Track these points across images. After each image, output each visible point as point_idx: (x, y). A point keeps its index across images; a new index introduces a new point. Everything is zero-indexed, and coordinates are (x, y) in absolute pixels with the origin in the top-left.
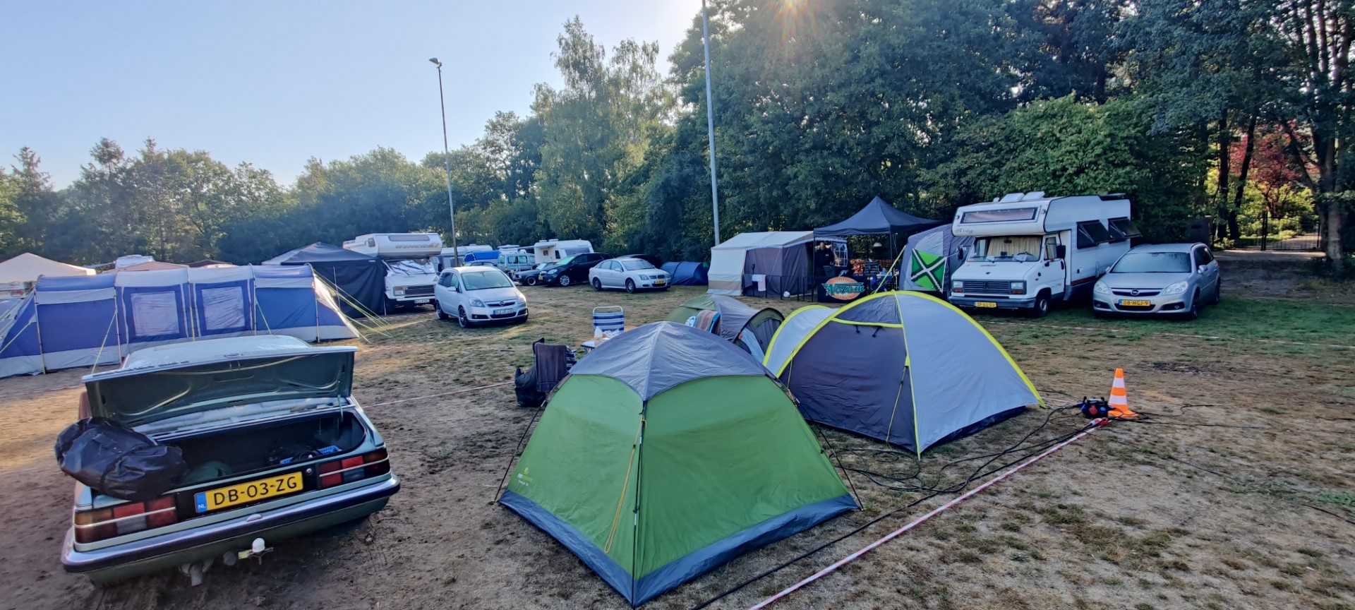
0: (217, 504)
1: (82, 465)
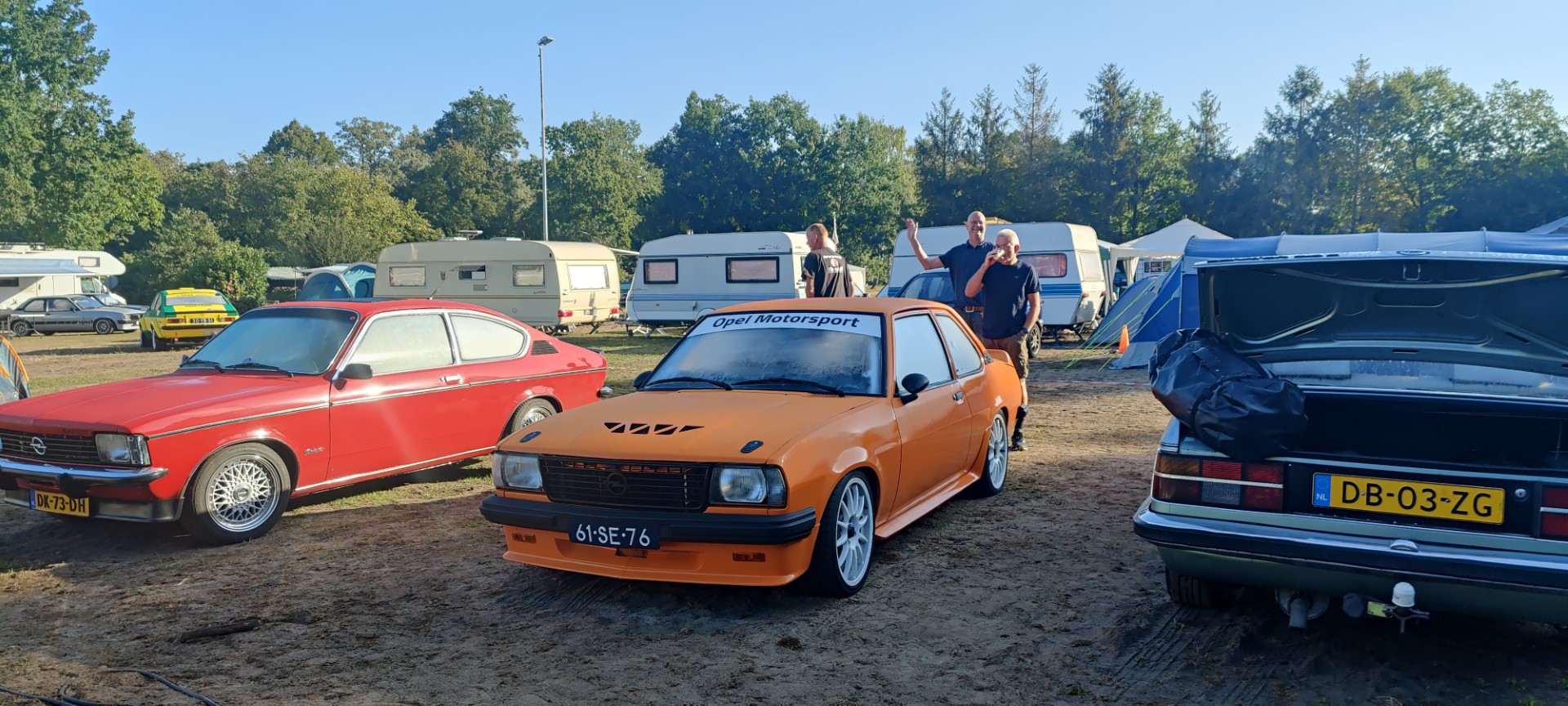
0: (1345, 501)
1: (1176, 386)
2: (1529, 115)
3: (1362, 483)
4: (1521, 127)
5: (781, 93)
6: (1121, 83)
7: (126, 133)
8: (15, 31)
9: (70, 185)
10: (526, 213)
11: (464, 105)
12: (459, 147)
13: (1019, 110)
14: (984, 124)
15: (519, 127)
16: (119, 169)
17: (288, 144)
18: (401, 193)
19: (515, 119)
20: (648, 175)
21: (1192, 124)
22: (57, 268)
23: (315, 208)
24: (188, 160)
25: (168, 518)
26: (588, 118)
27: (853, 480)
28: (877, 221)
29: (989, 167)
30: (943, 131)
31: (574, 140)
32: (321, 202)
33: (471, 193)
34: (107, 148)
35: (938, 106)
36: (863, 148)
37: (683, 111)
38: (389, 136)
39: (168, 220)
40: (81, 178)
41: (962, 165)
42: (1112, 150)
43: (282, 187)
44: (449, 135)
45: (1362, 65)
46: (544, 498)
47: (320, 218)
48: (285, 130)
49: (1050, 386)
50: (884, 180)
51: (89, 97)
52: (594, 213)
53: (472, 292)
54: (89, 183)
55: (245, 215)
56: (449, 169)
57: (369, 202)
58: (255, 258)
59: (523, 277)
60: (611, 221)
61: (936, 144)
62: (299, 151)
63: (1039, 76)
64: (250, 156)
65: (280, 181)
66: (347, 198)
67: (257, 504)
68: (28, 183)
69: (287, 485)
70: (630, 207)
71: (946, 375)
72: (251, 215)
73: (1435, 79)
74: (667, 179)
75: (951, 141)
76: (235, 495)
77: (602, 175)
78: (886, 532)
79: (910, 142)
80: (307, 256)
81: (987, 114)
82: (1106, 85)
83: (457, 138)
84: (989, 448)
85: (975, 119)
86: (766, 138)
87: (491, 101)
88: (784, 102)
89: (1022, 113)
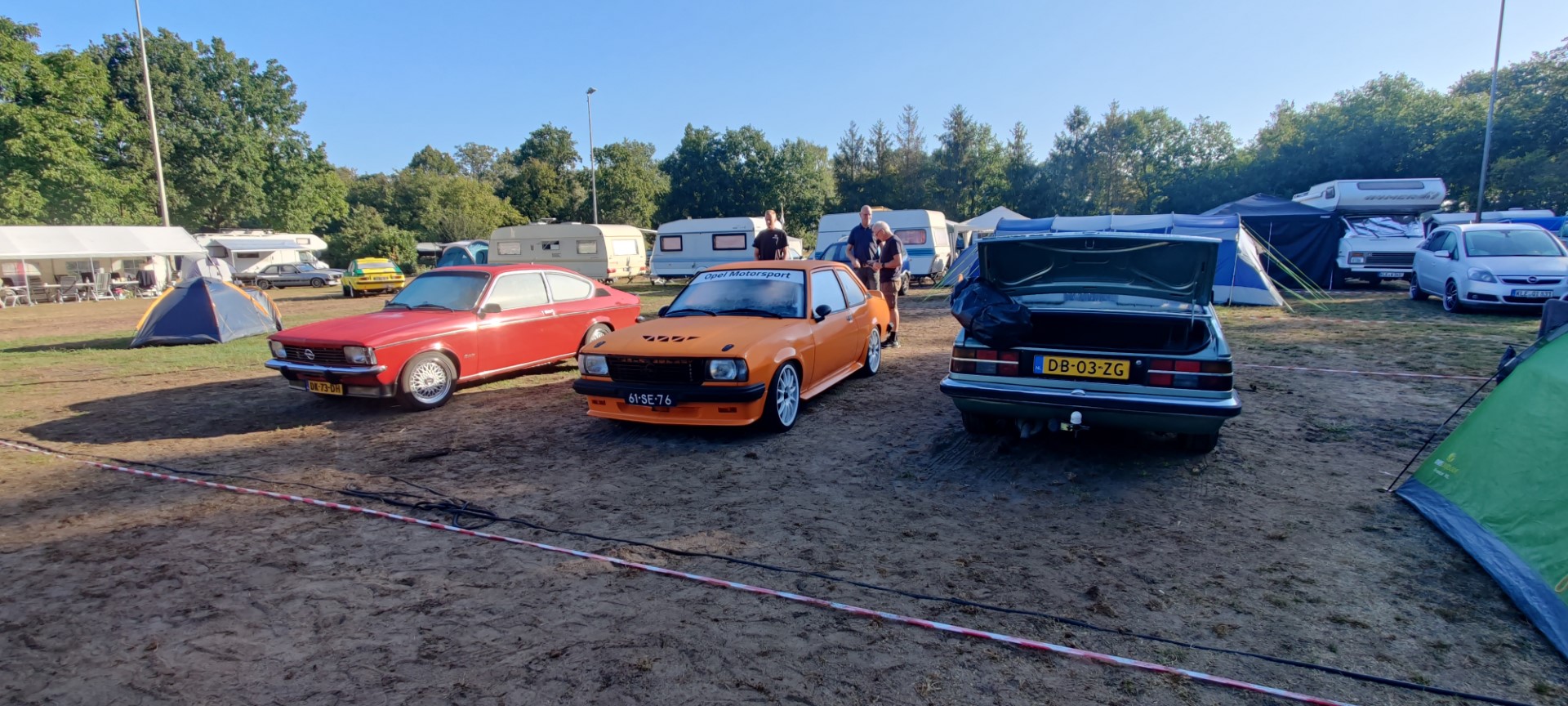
0: (1050, 370)
1: (963, 309)
2: (1215, 139)
3: (1059, 360)
4: (1210, 146)
5: (746, 125)
6: (965, 117)
7: (321, 158)
8: (243, 89)
9: (288, 192)
10: (582, 206)
11: (539, 134)
12: (537, 162)
13: (900, 135)
14: (877, 145)
15: (576, 148)
16: (318, 180)
17: (424, 162)
18: (501, 194)
19: (573, 143)
20: (661, 180)
21: (1010, 144)
22: (283, 246)
23: (443, 204)
24: (360, 173)
25: (389, 395)
26: (620, 142)
27: (787, 366)
28: (809, 209)
29: (881, 172)
30: (851, 149)
31: (612, 156)
32: (448, 199)
33: (546, 193)
34: (311, 166)
35: (848, 132)
36: (799, 161)
37: (683, 136)
38: (489, 155)
39: (351, 213)
40: (295, 187)
41: (864, 171)
42: (959, 161)
43: (422, 190)
44: (529, 155)
45: (1114, 106)
46: (610, 379)
47: (447, 210)
48: (423, 152)
49: (912, 312)
50: (814, 182)
51: (295, 133)
52: (626, 205)
53: (552, 258)
54: (300, 190)
55: (399, 209)
56: (531, 177)
57: (479, 199)
58: (409, 237)
59: (584, 248)
60: (637, 210)
61: (847, 158)
62: (432, 167)
63: (913, 112)
64: (400, 170)
65: (420, 186)
66: (465, 198)
67: (438, 387)
68: (261, 190)
69: (455, 376)
70: (650, 200)
71: (843, 306)
72: (404, 209)
73: (1158, 115)
74: (673, 183)
75: (856, 156)
76: (426, 382)
77: (631, 181)
78: (807, 396)
79: (830, 157)
80: (442, 236)
81: (880, 138)
82: (955, 118)
83: (535, 156)
84: (869, 349)
85: (872, 142)
86: (737, 154)
87: (557, 131)
88: (748, 130)
89: (902, 137)
